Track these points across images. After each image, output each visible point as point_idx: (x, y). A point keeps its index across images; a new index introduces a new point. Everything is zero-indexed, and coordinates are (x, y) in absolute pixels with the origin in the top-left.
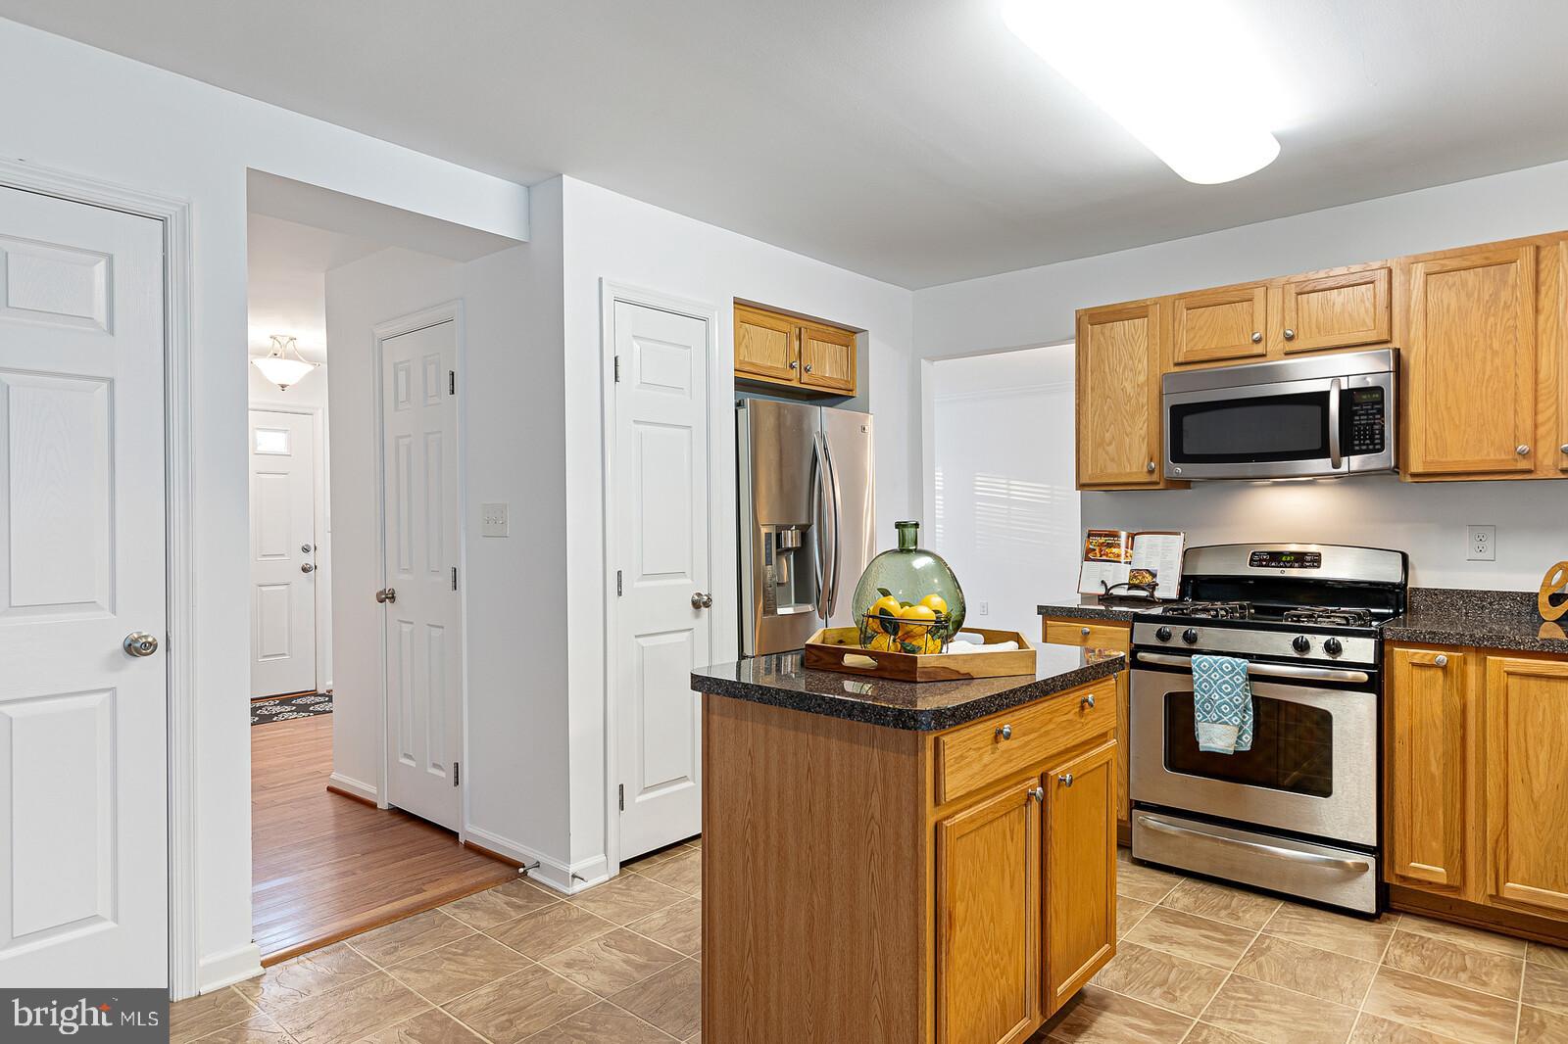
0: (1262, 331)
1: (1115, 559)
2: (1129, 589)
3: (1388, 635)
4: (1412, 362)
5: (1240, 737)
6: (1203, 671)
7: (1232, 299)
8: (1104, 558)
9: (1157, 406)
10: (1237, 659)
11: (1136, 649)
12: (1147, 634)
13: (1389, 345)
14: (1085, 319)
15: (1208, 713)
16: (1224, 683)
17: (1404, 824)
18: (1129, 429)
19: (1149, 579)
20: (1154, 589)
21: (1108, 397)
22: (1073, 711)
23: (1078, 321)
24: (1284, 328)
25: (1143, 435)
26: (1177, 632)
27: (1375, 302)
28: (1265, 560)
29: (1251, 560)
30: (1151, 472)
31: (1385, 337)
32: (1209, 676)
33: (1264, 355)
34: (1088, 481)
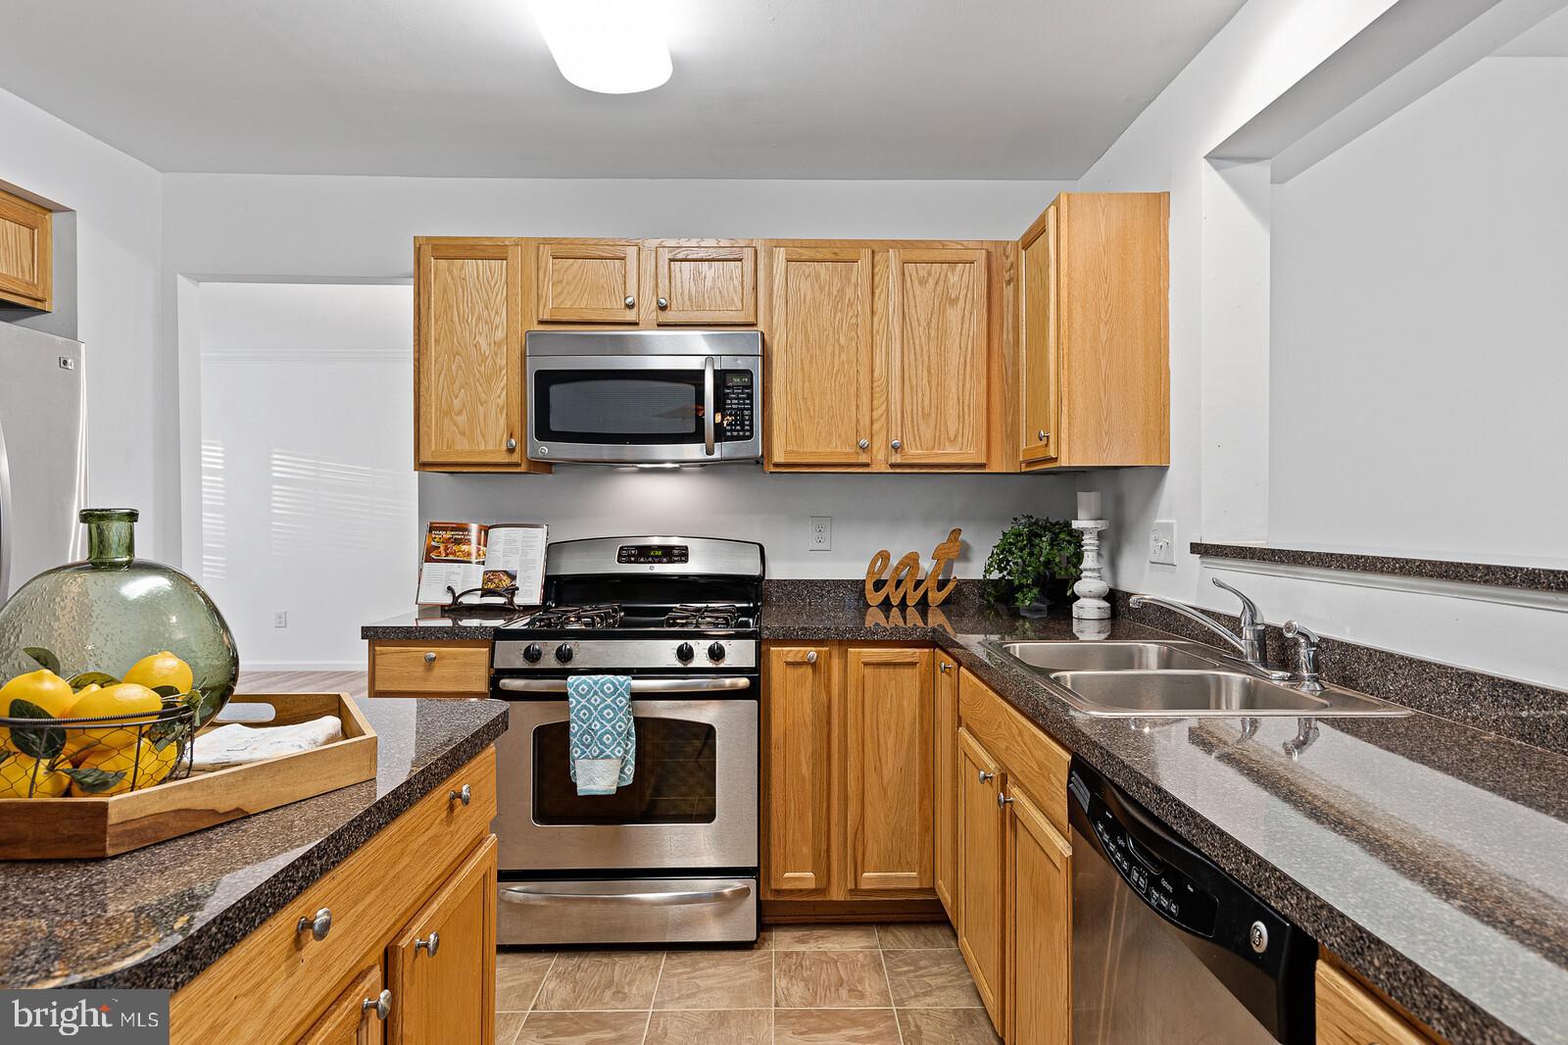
0: (635, 295)
1: (465, 559)
2: (482, 596)
3: (765, 634)
4: (775, 348)
5: (622, 771)
6: (581, 695)
7: (603, 254)
8: (451, 557)
9: (518, 370)
10: (619, 677)
11: (497, 675)
12: (512, 654)
13: (755, 328)
14: (427, 250)
15: (587, 747)
16: (606, 707)
17: (779, 834)
18: (483, 396)
19: (506, 582)
20: (513, 594)
21: (457, 353)
22: (438, 821)
23: (418, 251)
24: (657, 296)
25: (501, 405)
26: (549, 648)
27: (743, 281)
28: (633, 556)
29: (619, 555)
30: (511, 450)
31: (751, 320)
32: (589, 701)
33: (636, 324)
34: (431, 459)
